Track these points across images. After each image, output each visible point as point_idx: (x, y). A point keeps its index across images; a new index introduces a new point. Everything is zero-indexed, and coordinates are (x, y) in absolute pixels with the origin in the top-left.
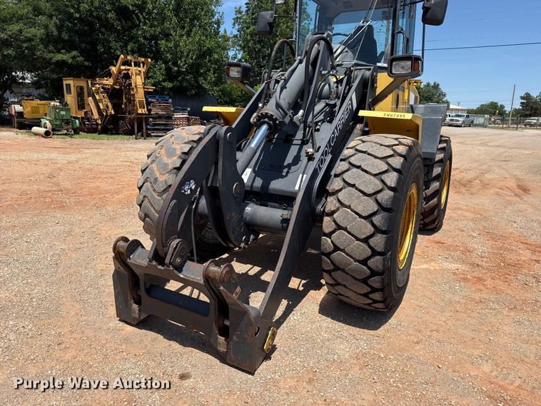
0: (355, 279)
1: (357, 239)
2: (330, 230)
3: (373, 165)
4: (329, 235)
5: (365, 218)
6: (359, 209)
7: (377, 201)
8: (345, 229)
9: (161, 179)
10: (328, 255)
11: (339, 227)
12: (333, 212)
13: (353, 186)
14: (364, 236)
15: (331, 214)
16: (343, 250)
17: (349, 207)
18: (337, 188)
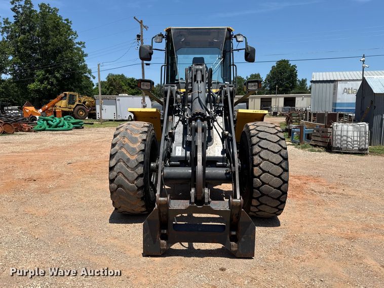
0: (273, 198)
1: (275, 176)
2: (259, 174)
3: (272, 137)
4: (259, 177)
5: (277, 165)
6: (274, 161)
7: (281, 155)
8: (268, 172)
9: (133, 158)
10: (258, 188)
11: (264, 172)
12: (259, 164)
13: (267, 149)
14: (279, 174)
15: (258, 165)
16: (268, 184)
17: (268, 160)
18: (258, 151)
